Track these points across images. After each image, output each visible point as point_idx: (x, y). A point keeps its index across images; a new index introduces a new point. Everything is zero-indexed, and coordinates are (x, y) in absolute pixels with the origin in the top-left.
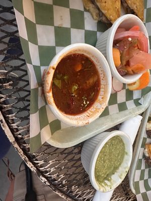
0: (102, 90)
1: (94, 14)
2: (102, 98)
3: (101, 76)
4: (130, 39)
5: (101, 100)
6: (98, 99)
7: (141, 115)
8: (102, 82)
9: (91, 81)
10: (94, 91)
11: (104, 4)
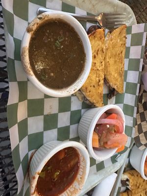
0: (81, 170)
1: (80, 98)
2: (81, 178)
3: (81, 159)
4: (108, 126)
5: (80, 179)
6: (77, 178)
7: (116, 172)
8: (82, 163)
9: (72, 163)
10: (74, 171)
11: (89, 93)
